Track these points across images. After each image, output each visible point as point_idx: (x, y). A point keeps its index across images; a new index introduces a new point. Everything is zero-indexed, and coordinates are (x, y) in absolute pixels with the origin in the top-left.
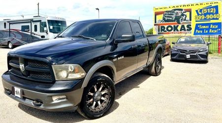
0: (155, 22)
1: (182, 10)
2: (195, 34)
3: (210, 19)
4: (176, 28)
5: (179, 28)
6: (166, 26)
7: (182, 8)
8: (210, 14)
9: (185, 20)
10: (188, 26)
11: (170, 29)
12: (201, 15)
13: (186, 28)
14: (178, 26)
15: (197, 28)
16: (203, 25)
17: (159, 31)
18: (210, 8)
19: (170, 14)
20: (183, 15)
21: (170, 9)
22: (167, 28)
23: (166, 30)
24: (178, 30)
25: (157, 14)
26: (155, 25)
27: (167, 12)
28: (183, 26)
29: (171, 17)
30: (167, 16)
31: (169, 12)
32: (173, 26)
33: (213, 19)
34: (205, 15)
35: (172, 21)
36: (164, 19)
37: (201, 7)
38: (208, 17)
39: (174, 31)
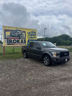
0: (5, 36)
1: (21, 31)
2: (28, 45)
3: (33, 38)
4: (18, 41)
5: (20, 41)
6: (12, 40)
7: (21, 30)
8: (33, 35)
9: (23, 37)
10: (24, 41)
11: (15, 41)
12: (30, 35)
13: (24, 42)
14: (19, 40)
15: (28, 42)
16: (31, 40)
17: (8, 42)
18: (33, 32)
19: (15, 32)
20: (22, 34)
21: (15, 29)
22: (13, 41)
23: (12, 42)
24: (19, 43)
25: (6, 31)
26: (5, 38)
27: (12, 30)
28: (22, 40)
29: (15, 34)
30: (12, 33)
31: (14, 30)
32: (16, 40)
33: (34, 38)
34: (31, 35)
35: (16, 37)
36: (11, 35)
37: (30, 31)
38: (33, 36)
39: (18, 43)
